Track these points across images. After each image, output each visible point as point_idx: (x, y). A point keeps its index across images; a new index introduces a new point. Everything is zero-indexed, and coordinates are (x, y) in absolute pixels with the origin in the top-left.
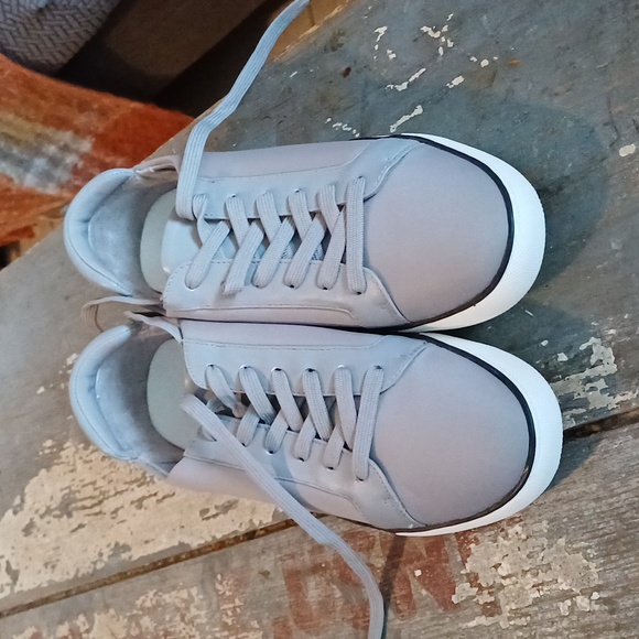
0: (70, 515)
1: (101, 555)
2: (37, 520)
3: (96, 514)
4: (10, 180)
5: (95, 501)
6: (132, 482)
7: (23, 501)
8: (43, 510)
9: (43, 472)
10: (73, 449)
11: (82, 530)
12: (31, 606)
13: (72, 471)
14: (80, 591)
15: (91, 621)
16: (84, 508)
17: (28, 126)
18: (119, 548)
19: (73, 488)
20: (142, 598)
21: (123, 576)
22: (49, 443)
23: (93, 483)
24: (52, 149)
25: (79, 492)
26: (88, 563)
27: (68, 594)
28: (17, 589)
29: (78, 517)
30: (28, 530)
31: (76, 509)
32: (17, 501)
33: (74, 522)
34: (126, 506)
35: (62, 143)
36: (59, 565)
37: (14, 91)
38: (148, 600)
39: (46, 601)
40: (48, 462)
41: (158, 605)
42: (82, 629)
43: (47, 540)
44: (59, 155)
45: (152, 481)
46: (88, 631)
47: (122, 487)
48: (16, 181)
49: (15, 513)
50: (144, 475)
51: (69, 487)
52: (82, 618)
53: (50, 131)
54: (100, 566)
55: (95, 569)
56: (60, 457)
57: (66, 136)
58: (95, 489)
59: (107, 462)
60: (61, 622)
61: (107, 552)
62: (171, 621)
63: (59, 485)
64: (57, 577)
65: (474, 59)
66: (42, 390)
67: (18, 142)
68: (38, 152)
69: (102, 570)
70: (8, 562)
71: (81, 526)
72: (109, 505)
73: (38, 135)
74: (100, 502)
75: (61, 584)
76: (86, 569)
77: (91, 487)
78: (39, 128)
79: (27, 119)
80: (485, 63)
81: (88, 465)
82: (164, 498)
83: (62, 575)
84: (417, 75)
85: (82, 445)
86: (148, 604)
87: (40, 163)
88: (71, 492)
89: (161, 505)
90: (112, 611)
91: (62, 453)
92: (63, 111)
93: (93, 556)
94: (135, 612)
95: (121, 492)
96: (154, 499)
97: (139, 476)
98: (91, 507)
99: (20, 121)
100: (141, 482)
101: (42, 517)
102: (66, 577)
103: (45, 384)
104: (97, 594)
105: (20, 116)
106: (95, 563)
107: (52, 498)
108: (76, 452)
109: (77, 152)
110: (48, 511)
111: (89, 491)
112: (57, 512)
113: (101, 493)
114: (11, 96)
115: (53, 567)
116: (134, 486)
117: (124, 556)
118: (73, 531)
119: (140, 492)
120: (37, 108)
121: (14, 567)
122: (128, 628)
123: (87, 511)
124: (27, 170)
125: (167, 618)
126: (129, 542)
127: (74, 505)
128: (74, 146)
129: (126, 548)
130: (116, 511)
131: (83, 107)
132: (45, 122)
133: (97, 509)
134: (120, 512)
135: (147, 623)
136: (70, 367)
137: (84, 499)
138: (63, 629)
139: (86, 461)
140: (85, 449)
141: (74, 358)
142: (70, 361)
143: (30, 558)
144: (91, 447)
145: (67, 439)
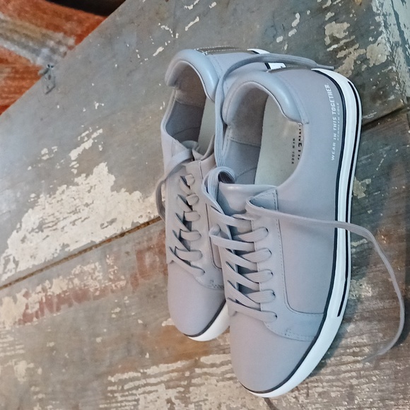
0: (42, 231)
1: (56, 250)
2: (29, 236)
3: (54, 230)
4: (28, 61)
5: (54, 223)
6: (70, 213)
7: (21, 225)
8: (30, 229)
9: (30, 211)
10: (44, 198)
11: (48, 238)
12: (24, 278)
14: (47, 267)
15: (51, 283)
16: (49, 227)
17: (38, 29)
18: (65, 246)
19: (44, 218)
20: (74, 269)
21: (66, 259)
22: (33, 195)
23: (53, 214)
24: (52, 43)
25: (47, 219)
26: (51, 255)
27: (42, 270)
28: (18, 270)
29: (47, 232)
30: (23, 240)
31: (46, 228)
32: (18, 226)
33: (44, 235)
34: (68, 225)
35: (57, 40)
36: (38, 256)
37: (27, 9)
38: (77, 270)
39: (32, 274)
40: (33, 205)
41: (81, 272)
42: (47, 287)
43: (32, 245)
44: (56, 47)
45: (80, 212)
46: (50, 288)
47: (66, 215)
48: (32, 62)
49: (17, 232)
50: (76, 210)
51: (42, 217)
52: (47, 282)
53: (50, 32)
54: (56, 255)
55: (53, 257)
56: (38, 202)
57: (60, 36)
58: (54, 217)
59: (60, 203)
60: (38, 285)
61: (59, 248)
62: (87, 279)
63: (38, 216)
64: (36, 263)
66: (30, 168)
67: (32, 39)
68: (43, 45)
69: (57, 257)
70: (14, 257)
71: (48, 236)
72: (61, 225)
73: (44, 35)
74: (56, 224)
75: (38, 265)
76: (49, 257)
77: (52, 216)
78: (44, 31)
79: (36, 25)
81: (51, 205)
82: (85, 219)
83: (39, 261)
84: (197, 1)
85: (48, 195)
86: (77, 272)
87: (45, 51)
88: (44, 220)
89: (84, 223)
90: (61, 277)
91: (39, 200)
92: (57, 21)
93: (52, 251)
94: (71, 277)
95: (66, 218)
96: (80, 220)
97: (74, 209)
99: (32, 27)
100: (75, 212)
101: (30, 233)
102: (40, 262)
103: (31, 165)
104: (54, 269)
105: (33, 24)
106: (53, 254)
107: (34, 223)
108: (46, 199)
109: (66, 45)
110: (33, 230)
111: (51, 219)
112: (37, 230)
113: (57, 219)
114: (27, 12)
115: (35, 258)
116: (72, 214)
117: (67, 250)
118: (44, 239)
119: (74, 217)
120: (42, 19)
121: (17, 259)
122: (68, 284)
123: (51, 229)
124: (38, 55)
125: (85, 278)
126: (69, 243)
127: (44, 226)
128: (63, 41)
129: (68, 245)
130: (63, 228)
131: (68, 18)
132: (47, 27)
133: (54, 227)
134: (65, 228)
135: (76, 281)
136: (43, 156)
137: (49, 223)
138: (39, 288)
139: (50, 204)
140: (50, 197)
141: (45, 151)
142: (43, 152)
143: (24, 255)
144: (53, 196)
145: (41, 193)
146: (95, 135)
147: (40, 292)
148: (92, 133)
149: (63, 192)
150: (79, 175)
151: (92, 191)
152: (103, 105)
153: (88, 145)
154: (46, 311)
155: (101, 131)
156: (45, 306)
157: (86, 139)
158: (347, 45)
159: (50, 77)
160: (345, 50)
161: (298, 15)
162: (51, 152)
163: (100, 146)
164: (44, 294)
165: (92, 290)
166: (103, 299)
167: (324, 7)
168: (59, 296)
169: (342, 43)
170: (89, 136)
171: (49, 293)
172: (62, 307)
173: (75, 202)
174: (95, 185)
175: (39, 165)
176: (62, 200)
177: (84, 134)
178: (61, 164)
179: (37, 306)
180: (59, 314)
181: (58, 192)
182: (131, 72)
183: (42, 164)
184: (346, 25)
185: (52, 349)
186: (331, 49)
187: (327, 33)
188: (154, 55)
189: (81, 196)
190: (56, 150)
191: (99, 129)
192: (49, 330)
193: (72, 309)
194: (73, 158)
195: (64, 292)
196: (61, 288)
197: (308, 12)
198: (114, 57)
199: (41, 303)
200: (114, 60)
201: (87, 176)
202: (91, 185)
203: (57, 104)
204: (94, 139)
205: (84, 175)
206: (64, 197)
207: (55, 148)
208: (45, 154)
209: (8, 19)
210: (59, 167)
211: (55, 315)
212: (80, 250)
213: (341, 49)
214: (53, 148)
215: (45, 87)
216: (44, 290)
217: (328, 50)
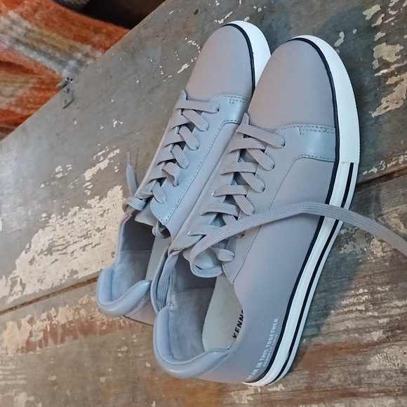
0: (51, 254)
1: (64, 276)
2: (37, 258)
3: (64, 254)
4: (54, 72)
5: (64, 247)
6: (81, 237)
7: (30, 246)
8: (39, 251)
9: (41, 231)
10: (55, 218)
11: (57, 262)
12: (30, 303)
13: (54, 230)
14: (54, 294)
15: (57, 312)
16: (58, 250)
17: (65, 41)
18: (74, 272)
19: (54, 240)
20: (82, 299)
21: (74, 287)
22: (44, 215)
23: (64, 237)
24: (79, 55)
25: (56, 242)
26: (58, 280)
27: (48, 296)
28: (24, 293)
29: (55, 255)
30: (31, 262)
31: (55, 251)
32: (28, 246)
33: (53, 258)
34: (78, 250)
35: (85, 52)
36: (45, 281)
37: (55, 19)
38: (84, 300)
39: (38, 300)
40: (45, 224)
41: (89, 303)
42: (53, 316)
43: (40, 267)
44: (83, 60)
45: (91, 236)
46: (55, 317)
47: (76, 239)
48: (58, 73)
49: (26, 253)
50: (87, 234)
51: (52, 239)
52: (53, 309)
53: (78, 44)
54: (63, 281)
55: (61, 284)
56: (49, 223)
57: (88, 48)
58: (64, 240)
59: (71, 226)
60: (44, 312)
61: (67, 274)
62: (94, 311)
63: (48, 238)
65: (255, 7)
66: (43, 185)
67: (59, 50)
68: (71, 57)
69: (65, 283)
70: (21, 279)
71: (56, 260)
72: (70, 249)
73: (71, 47)
74: (66, 247)
75: (45, 291)
76: (57, 283)
77: (62, 239)
78: (72, 42)
79: (64, 36)
80: (260, 10)
81: (62, 227)
82: (95, 245)
83: (45, 287)
84: (228, 15)
85: (60, 216)
86: (84, 302)
87: (72, 63)
88: (54, 242)
89: (94, 249)
90: (67, 306)
91: (50, 221)
92: (85, 33)
93: (61, 276)
94: (78, 306)
95: (76, 242)
96: (91, 246)
97: (85, 233)
98: (62, 250)
99: (60, 38)
100: (86, 237)
101: (39, 255)
102: (47, 287)
103: (44, 183)
104: (61, 296)
105: (60, 34)
106: (61, 280)
107: (44, 245)
108: (57, 220)
110: (42, 252)
111: (61, 241)
112: (46, 253)
113: (67, 242)
114: (54, 22)
115: (42, 282)
116: (82, 239)
117: (75, 276)
118: (53, 262)
119: (85, 242)
120: (70, 30)
121: (24, 282)
122: (74, 314)
123: (60, 252)
124: (64, 67)
125: (92, 310)
126: (78, 269)
127: (54, 249)
128: (91, 54)
129: (76, 272)
130: (73, 253)
131: (97, 31)
132: (74, 39)
133: (64, 251)
134: (75, 253)
135: (83, 312)
136: (57, 174)
137: (59, 246)
138: (44, 316)
139: (61, 225)
140: (61, 218)
141: (59, 169)
142: (57, 170)
143: (32, 277)
144: (64, 218)
145: (52, 213)
146: (111, 155)
147: (45, 320)
148: (108, 153)
149: (75, 214)
150: (92, 197)
151: (105, 215)
152: (121, 123)
153: (103, 165)
154: (50, 341)
155: (117, 151)
156: (49, 335)
157: (102, 158)
158: (400, 71)
159: (68, 90)
160: (396, 76)
161: (342, 34)
162: (65, 170)
163: (116, 168)
164: (49, 322)
165: (98, 323)
166: (109, 334)
167: (373, 26)
168: (64, 326)
169: (393, 67)
170: (105, 156)
171: (54, 322)
172: (67, 338)
173: (86, 226)
174: (108, 209)
175: (53, 184)
176: (73, 222)
177: (100, 154)
178: (74, 184)
179: (41, 335)
180: (62, 345)
181: (69, 214)
182: (153, 89)
183: (56, 182)
184: (399, 48)
185: (54, 383)
186: (380, 74)
187: (375, 55)
188: (179, 72)
189: (93, 219)
190: (71, 168)
191: (116, 149)
192: (52, 362)
193: (77, 342)
194: (87, 179)
195: (70, 322)
196: (67, 318)
197: (355, 31)
198: (136, 72)
199: (45, 331)
200: (136, 75)
201: (100, 199)
202: (104, 208)
203: (74, 120)
204: (110, 159)
205: (97, 197)
206: (75, 219)
207: (70, 167)
208: (59, 172)
209: (35, 28)
210: (72, 187)
211: (58, 346)
212: (90, 278)
213: (392, 74)
214: (67, 166)
215: (63, 101)
216: (49, 318)
217: (376, 75)
